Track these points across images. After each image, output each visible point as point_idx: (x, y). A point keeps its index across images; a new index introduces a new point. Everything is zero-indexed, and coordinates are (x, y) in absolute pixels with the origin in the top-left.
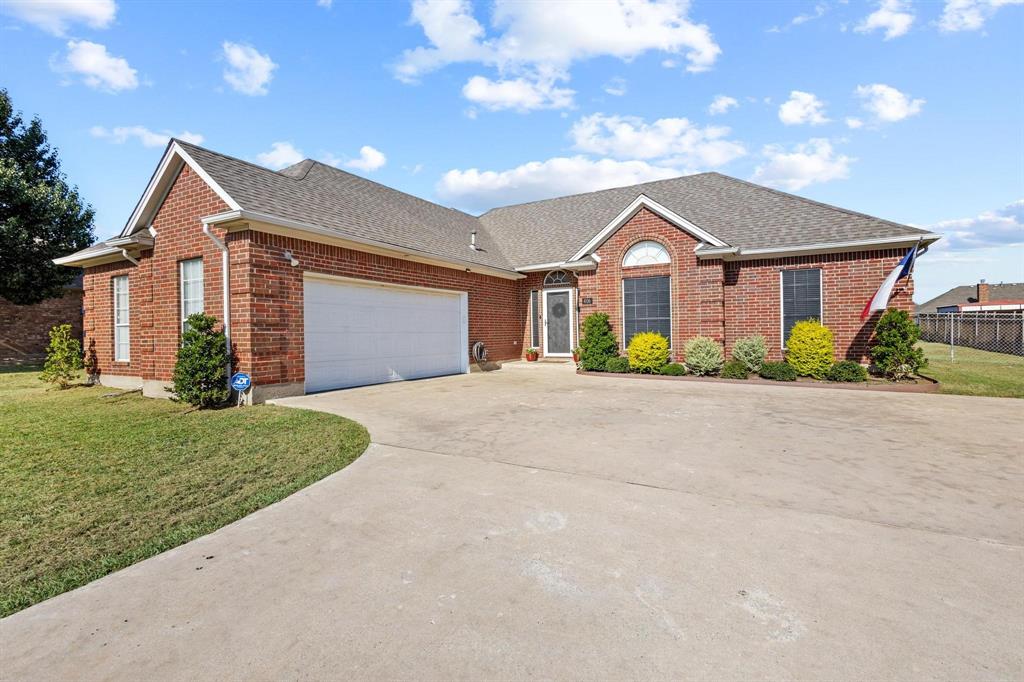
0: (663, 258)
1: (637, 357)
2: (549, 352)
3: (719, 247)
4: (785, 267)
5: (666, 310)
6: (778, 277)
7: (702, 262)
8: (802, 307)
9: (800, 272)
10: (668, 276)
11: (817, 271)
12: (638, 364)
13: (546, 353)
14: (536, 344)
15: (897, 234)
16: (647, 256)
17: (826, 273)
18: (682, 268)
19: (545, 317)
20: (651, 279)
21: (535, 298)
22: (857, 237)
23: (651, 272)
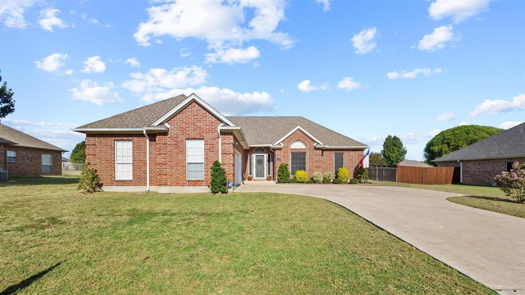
0: (303, 147)
1: (300, 178)
2: (256, 177)
3: (322, 145)
4: (335, 152)
5: (304, 163)
6: (333, 154)
7: (316, 149)
8: (339, 164)
9: (339, 153)
10: (305, 152)
11: (343, 153)
12: (300, 180)
13: (255, 178)
14: (251, 174)
15: (361, 145)
16: (298, 145)
17: (346, 154)
18: (310, 150)
19: (255, 164)
20: (300, 153)
21: (251, 157)
22: (353, 145)
23: (300, 151)
